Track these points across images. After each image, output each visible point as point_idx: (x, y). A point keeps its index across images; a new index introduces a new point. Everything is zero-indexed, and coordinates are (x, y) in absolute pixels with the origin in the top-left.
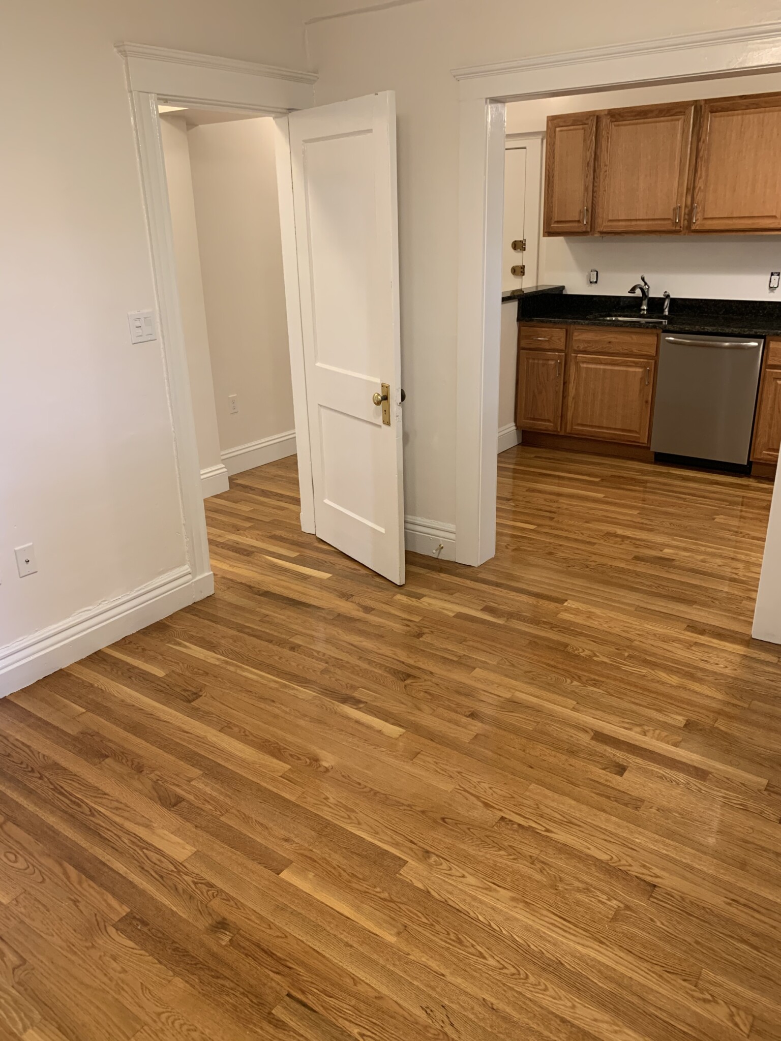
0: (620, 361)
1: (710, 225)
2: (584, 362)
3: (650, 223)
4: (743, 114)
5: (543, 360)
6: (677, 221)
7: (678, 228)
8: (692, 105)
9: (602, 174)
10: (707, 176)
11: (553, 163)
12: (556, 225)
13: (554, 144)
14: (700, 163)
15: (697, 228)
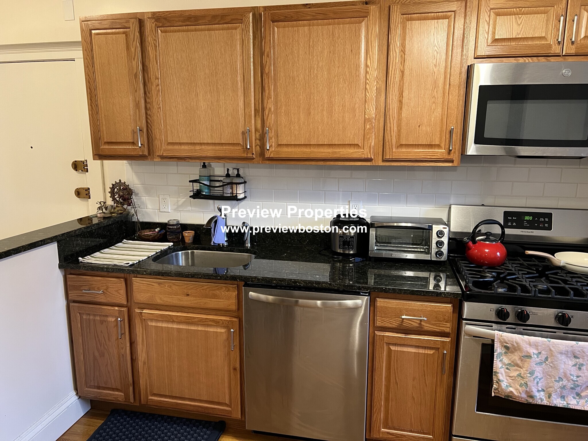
0: (196, 320)
1: (286, 152)
2: (152, 320)
3: (217, 148)
4: (310, 25)
5: (100, 315)
6: (248, 147)
7: (250, 155)
8: (250, 12)
9: (153, 88)
10: (276, 96)
11: (94, 72)
12: (107, 147)
13: (92, 50)
14: (266, 81)
15: (272, 156)
